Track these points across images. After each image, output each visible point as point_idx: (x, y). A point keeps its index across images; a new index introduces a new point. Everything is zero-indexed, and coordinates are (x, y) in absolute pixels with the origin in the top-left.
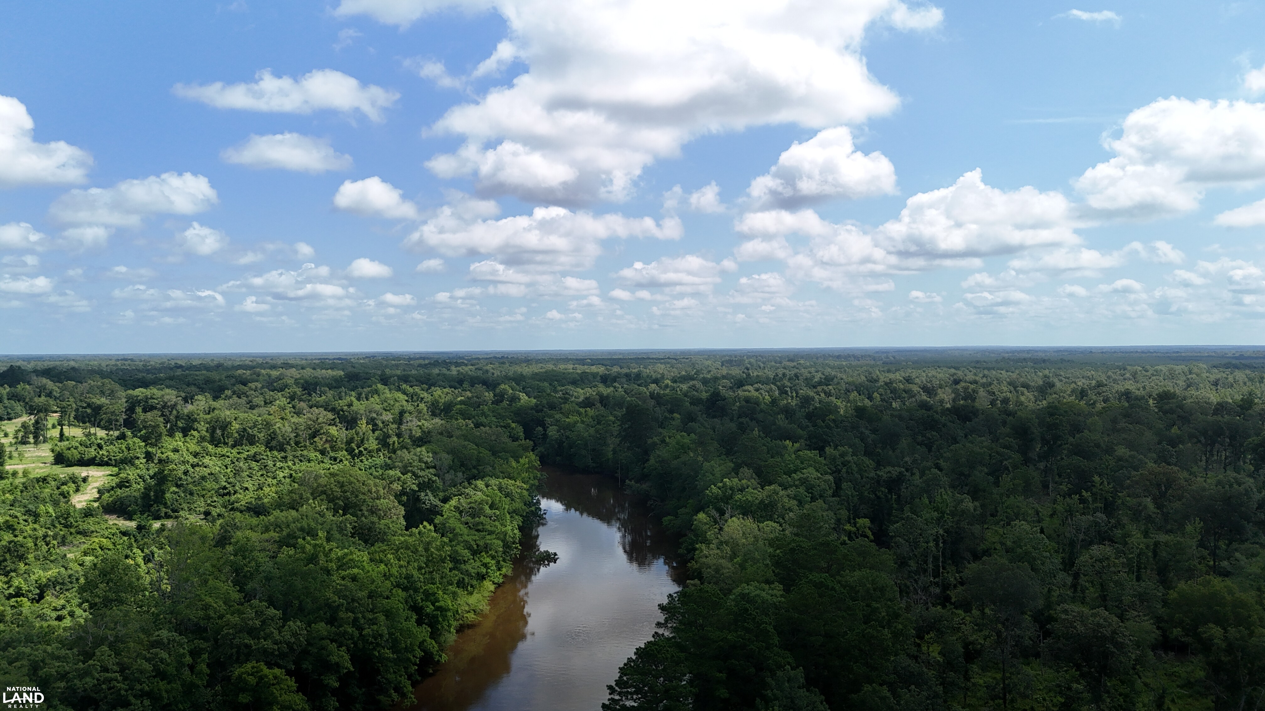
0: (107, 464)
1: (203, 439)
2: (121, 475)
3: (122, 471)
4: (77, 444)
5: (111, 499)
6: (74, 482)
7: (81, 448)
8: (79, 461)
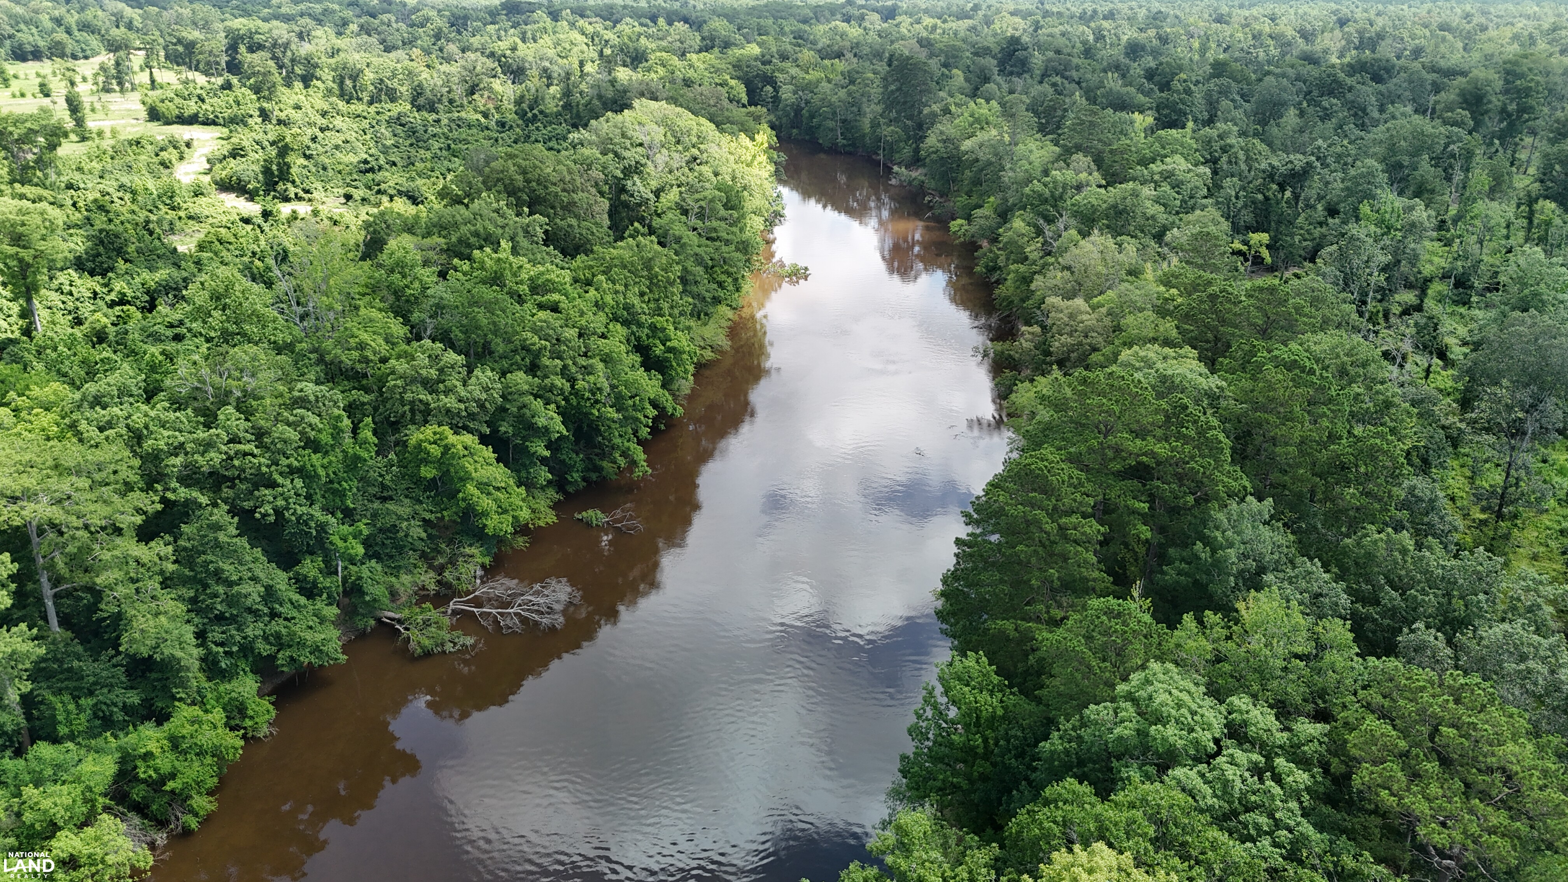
0: (214, 123)
1: (330, 91)
2: (233, 140)
3: (233, 135)
4: (173, 95)
5: (224, 173)
6: (175, 147)
7: (177, 100)
8: (178, 117)
